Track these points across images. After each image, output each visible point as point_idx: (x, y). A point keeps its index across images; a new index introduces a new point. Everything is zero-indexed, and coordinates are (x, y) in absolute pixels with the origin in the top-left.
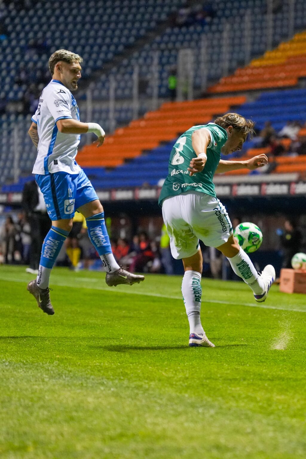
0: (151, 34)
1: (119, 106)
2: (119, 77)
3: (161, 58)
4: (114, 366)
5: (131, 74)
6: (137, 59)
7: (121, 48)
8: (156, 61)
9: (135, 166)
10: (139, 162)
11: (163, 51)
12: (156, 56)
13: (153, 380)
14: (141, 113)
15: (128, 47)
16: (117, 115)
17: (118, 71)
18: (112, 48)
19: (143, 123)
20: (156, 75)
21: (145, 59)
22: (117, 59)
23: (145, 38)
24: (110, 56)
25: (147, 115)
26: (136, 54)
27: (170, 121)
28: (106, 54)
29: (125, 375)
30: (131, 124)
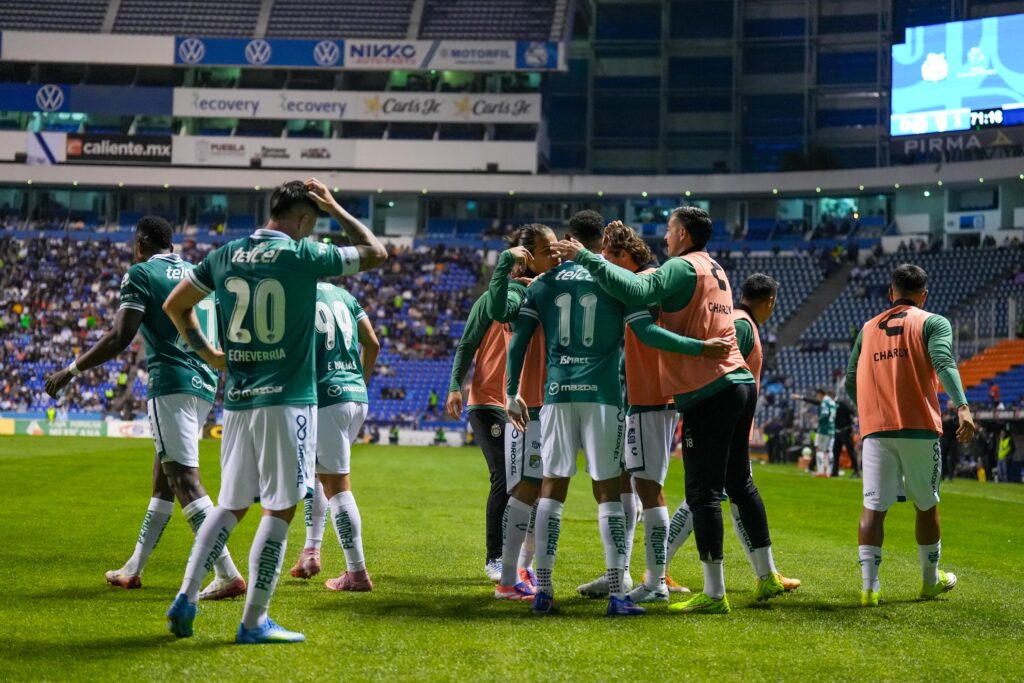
0: (990, 286)
1: (962, 344)
2: (963, 320)
3: (997, 305)
4: (961, 555)
5: (973, 318)
6: (978, 306)
7: (964, 297)
8: (994, 307)
9: (976, 392)
10: (979, 389)
11: (999, 299)
12: (994, 303)
13: (996, 568)
14: (981, 349)
15: (970, 295)
16: (961, 351)
17: (962, 315)
18: (958, 297)
19: (982, 358)
20: (994, 319)
21: (985, 306)
22: (960, 305)
23: (985, 289)
24: (956, 303)
25: (986, 351)
26: (977, 302)
27: (1005, 356)
28: (952, 301)
29: (972, 564)
30: (973, 359)
